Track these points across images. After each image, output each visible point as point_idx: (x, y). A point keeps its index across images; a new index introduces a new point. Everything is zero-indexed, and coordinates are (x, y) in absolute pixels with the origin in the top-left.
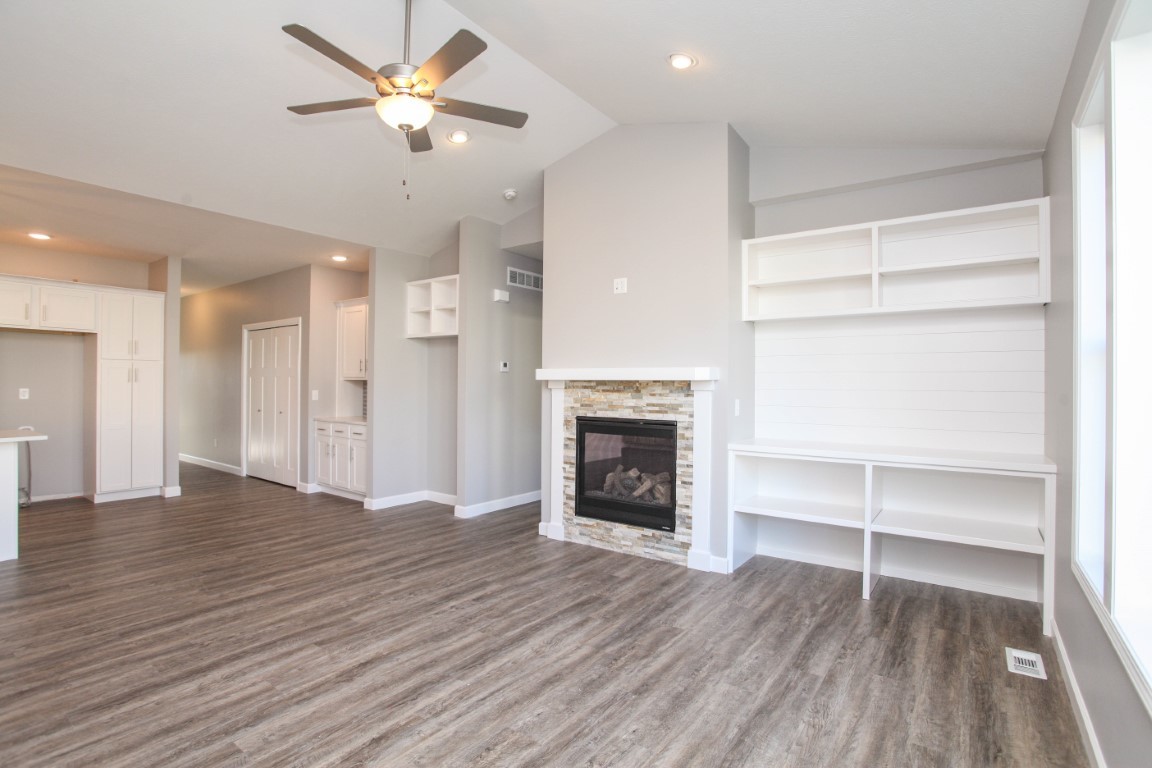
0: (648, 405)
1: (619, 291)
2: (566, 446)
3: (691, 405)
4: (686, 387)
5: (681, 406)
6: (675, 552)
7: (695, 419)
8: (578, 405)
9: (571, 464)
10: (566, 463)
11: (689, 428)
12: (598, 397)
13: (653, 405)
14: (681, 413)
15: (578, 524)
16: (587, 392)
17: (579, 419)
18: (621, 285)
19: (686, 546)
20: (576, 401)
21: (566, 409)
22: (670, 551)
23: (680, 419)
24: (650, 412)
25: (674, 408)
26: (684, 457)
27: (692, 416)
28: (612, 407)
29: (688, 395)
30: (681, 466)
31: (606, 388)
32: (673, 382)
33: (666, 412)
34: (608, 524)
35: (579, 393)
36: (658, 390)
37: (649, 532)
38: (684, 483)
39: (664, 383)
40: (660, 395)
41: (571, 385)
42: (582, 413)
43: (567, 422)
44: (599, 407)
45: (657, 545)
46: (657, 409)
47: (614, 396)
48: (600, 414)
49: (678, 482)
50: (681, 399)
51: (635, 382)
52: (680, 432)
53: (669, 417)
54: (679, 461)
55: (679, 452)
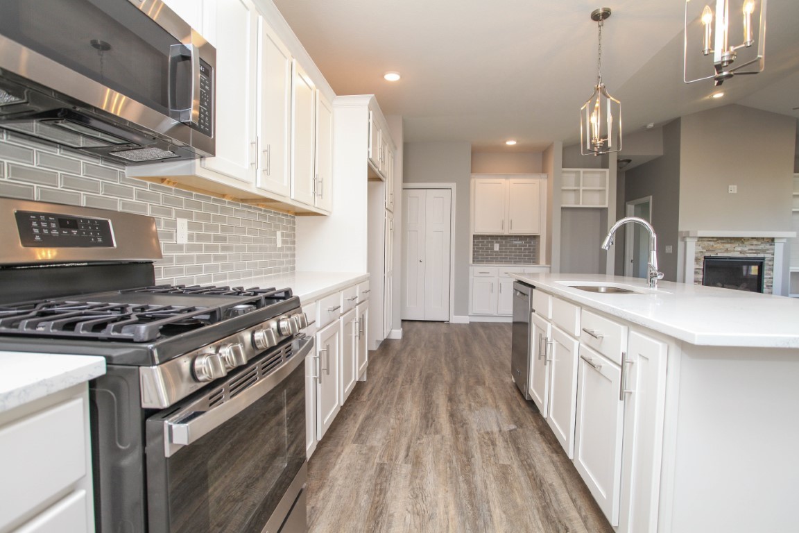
0: (749, 250)
1: (732, 192)
2: (696, 273)
3: (773, 249)
4: (772, 240)
5: (768, 250)
7: (775, 256)
8: (705, 251)
11: (772, 260)
12: (718, 245)
13: (752, 250)
14: (768, 253)
16: (712, 243)
17: (705, 258)
18: (733, 189)
20: (703, 248)
21: (696, 253)
23: (767, 256)
24: (751, 253)
25: (764, 251)
26: (769, 274)
27: (773, 255)
28: (727, 250)
29: (771, 245)
30: (767, 278)
31: (723, 241)
32: (763, 238)
33: (759, 253)
35: (706, 243)
36: (755, 242)
38: (767, 286)
39: (757, 239)
40: (756, 245)
41: (701, 239)
42: (707, 254)
43: (697, 260)
44: (719, 251)
46: (754, 251)
47: (728, 246)
48: (719, 255)
49: (765, 286)
50: (768, 246)
51: (742, 238)
52: (766, 262)
53: (761, 255)
54: (766, 276)
55: (765, 272)
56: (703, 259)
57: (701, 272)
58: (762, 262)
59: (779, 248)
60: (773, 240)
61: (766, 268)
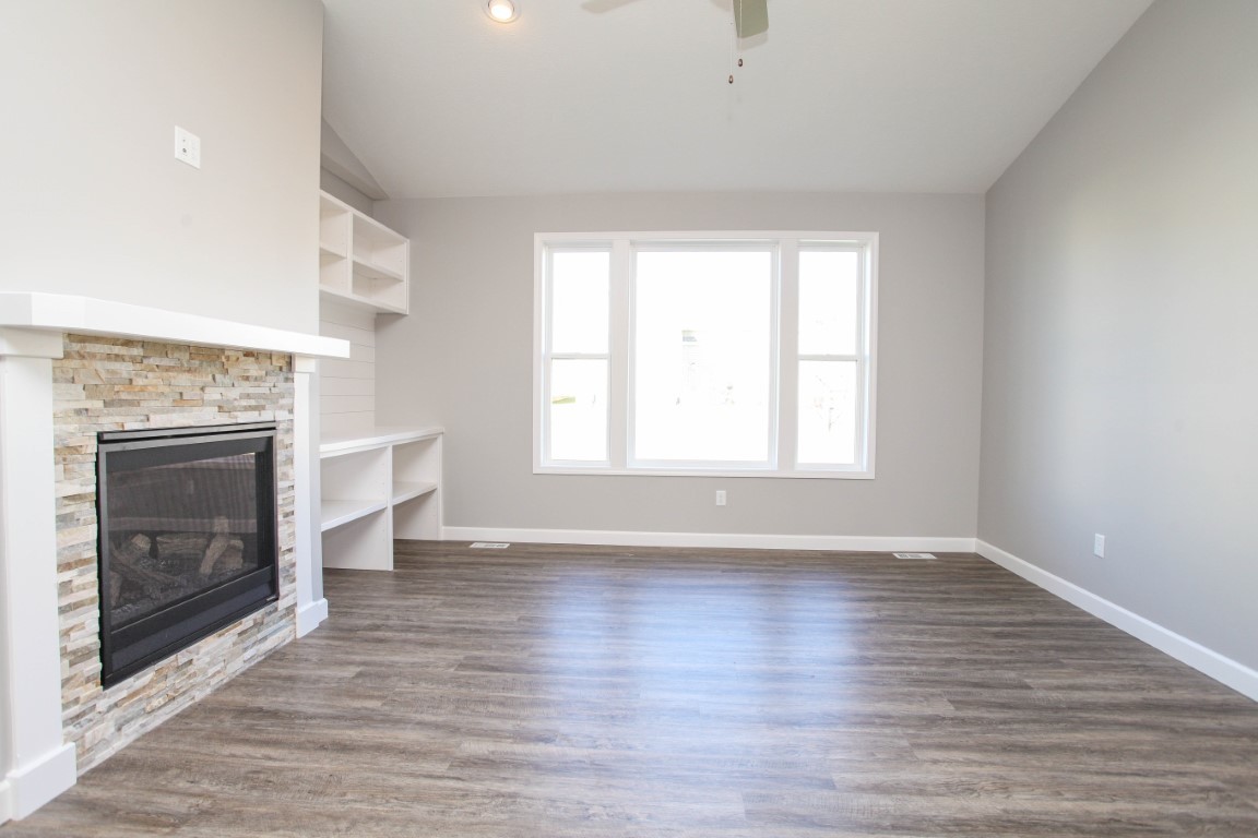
0: (241, 396)
1: (187, 158)
2: (64, 520)
3: (292, 394)
4: (288, 363)
5: (281, 396)
6: (280, 629)
7: (296, 417)
8: (99, 404)
9: (81, 562)
10: (65, 567)
11: (289, 431)
13: (248, 396)
14: (282, 408)
15: (110, 709)
16: (126, 369)
17: (100, 438)
18: (187, 145)
19: (291, 610)
20: (89, 392)
21: (59, 418)
22: (275, 632)
23: (282, 415)
24: (246, 409)
25: (273, 401)
26: (285, 476)
27: (291, 411)
29: (287, 380)
31: (165, 362)
33: (263, 408)
34: (181, 657)
35: (101, 371)
36: (253, 368)
37: (247, 622)
38: (286, 515)
39: (256, 355)
40: (256, 379)
41: (79, 348)
42: (109, 423)
43: (65, 453)
44: (154, 403)
45: (260, 636)
46: (253, 403)
47: (182, 381)
48: (157, 421)
49: (280, 518)
50: (277, 380)
51: (221, 350)
52: (279, 437)
53: (267, 416)
54: (281, 484)
55: (279, 470)
56: (92, 446)
57: (88, 511)
58: (270, 439)
59: (302, 388)
60: (289, 359)
61: (280, 456)
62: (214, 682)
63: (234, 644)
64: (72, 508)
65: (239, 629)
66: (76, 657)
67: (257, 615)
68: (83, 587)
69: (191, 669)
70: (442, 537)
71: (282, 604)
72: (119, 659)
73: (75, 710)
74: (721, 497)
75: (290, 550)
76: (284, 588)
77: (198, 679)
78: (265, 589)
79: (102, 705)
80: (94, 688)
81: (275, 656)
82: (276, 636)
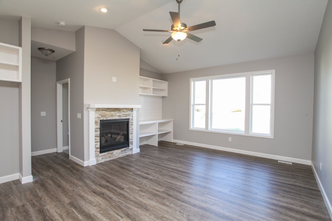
0: (123, 115)
1: (114, 81)
2: (96, 131)
3: (133, 114)
4: (132, 109)
5: (131, 114)
6: (129, 152)
7: (134, 117)
8: (100, 116)
9: (98, 136)
10: (96, 137)
11: (132, 120)
12: (107, 113)
13: (124, 114)
14: (131, 116)
15: (101, 156)
16: (104, 112)
17: (101, 121)
18: (114, 79)
19: (132, 149)
20: (100, 115)
21: (95, 118)
22: (128, 152)
23: (130, 117)
24: (123, 116)
25: (129, 115)
26: (131, 127)
27: (133, 117)
28: (112, 116)
29: (132, 112)
30: (131, 129)
31: (110, 110)
32: (128, 108)
33: (127, 116)
34: (112, 152)
35: (101, 112)
36: (125, 110)
37: (123, 149)
38: (131, 133)
39: (126, 109)
40: (126, 112)
41: (98, 110)
42: (102, 119)
43: (96, 122)
44: (108, 116)
45: (125, 152)
46: (125, 115)
47: (113, 113)
48: (109, 118)
49: (130, 134)
50: (130, 112)
51: (119, 108)
52: (130, 121)
53: (128, 117)
54: (130, 128)
55: (130, 126)
56: (99, 122)
57: (99, 130)
58: (128, 121)
59: (135, 112)
61: (130, 124)
62: (117, 157)
63: (120, 152)
64: (97, 129)
65: (121, 150)
66: (97, 148)
67: (125, 149)
68: (98, 140)
69: (113, 154)
70: (172, 142)
71: (130, 148)
72: (102, 150)
73: (96, 155)
74: (230, 139)
75: (132, 139)
76: (130, 145)
77: (114, 156)
78: (127, 145)
79: (100, 155)
80: (99, 153)
81: (128, 156)
82: (128, 153)
